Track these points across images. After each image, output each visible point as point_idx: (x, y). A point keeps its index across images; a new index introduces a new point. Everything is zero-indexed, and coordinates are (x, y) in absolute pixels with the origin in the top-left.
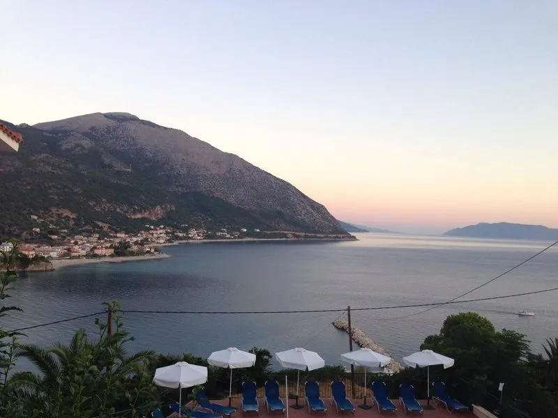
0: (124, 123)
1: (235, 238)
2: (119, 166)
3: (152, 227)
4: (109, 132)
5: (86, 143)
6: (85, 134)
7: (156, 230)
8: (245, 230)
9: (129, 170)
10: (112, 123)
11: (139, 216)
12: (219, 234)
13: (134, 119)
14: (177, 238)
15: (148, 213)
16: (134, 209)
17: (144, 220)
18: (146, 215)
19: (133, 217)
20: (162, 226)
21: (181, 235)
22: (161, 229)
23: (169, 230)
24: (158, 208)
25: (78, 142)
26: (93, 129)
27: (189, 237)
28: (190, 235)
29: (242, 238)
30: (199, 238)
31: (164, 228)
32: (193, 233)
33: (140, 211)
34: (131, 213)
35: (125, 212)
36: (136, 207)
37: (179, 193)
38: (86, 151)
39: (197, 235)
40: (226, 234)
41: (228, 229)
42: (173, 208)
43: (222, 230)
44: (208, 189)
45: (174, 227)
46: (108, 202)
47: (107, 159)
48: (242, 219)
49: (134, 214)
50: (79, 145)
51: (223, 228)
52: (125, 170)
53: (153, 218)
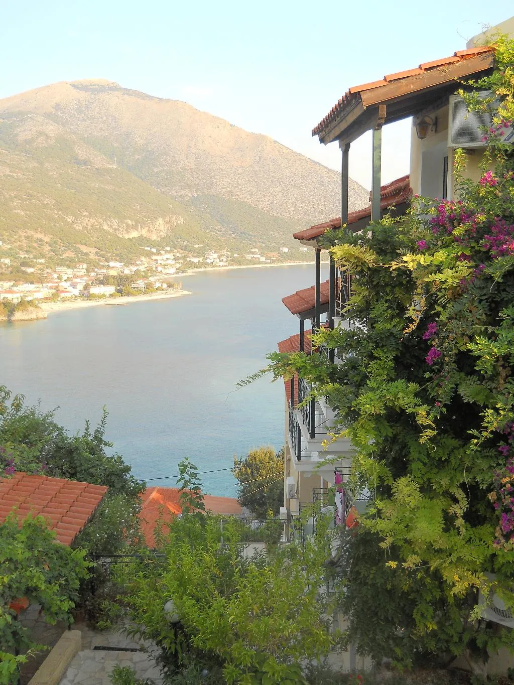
0: (101, 95)
1: (274, 262)
2: (99, 160)
3: (154, 250)
4: (80, 111)
5: (52, 129)
6: (48, 116)
7: (161, 254)
8: (286, 250)
9: (115, 167)
10: (84, 96)
11: (134, 234)
12: (249, 257)
13: (114, 88)
14: (191, 265)
15: (146, 229)
16: (128, 225)
17: (141, 240)
18: (144, 232)
19: (126, 237)
20: (168, 249)
21: (196, 260)
22: (166, 252)
23: (178, 255)
24: (160, 221)
25: (40, 128)
26: (57, 107)
27: (207, 264)
28: (208, 261)
29: (281, 262)
30: (221, 264)
31: (171, 252)
32: (213, 257)
33: (135, 227)
34: (123, 231)
35: (115, 230)
36: (130, 222)
37: (187, 198)
38: (52, 142)
39: (218, 260)
40: (259, 256)
41: (261, 248)
42: (181, 221)
43: (253, 250)
44: (229, 189)
45: (185, 248)
46: (90, 216)
47: (82, 152)
48: (281, 233)
49: (128, 232)
50: (40, 133)
51: (255, 247)
52: (108, 166)
53: (154, 237)
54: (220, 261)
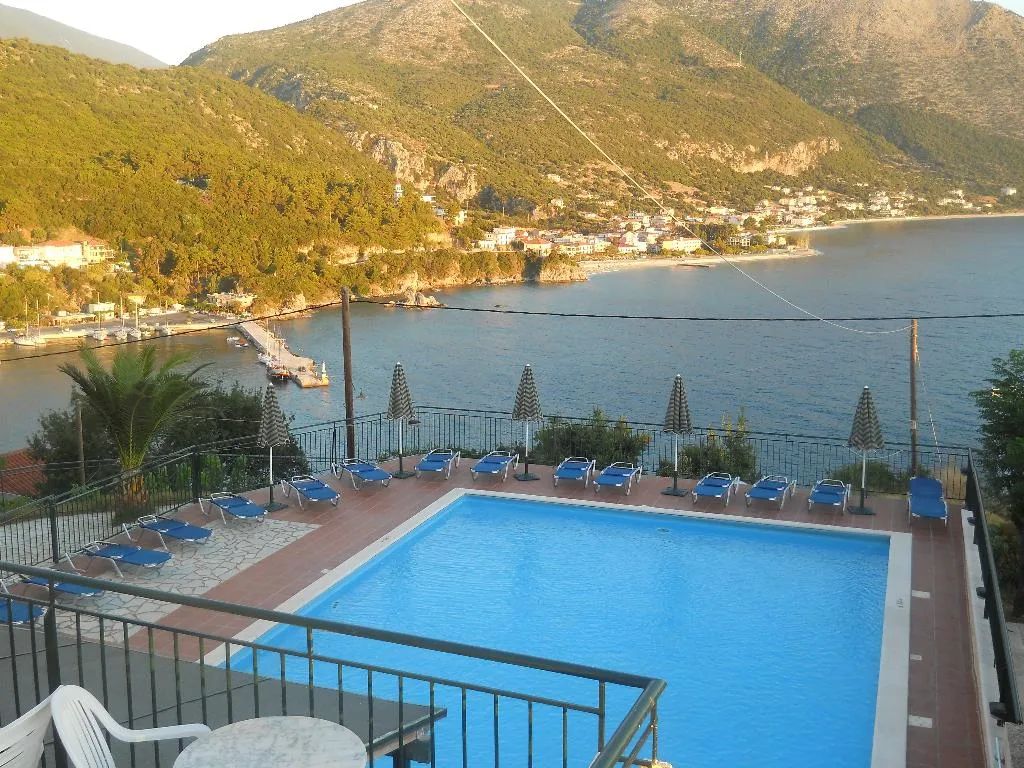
1: (985, 210)
2: (717, 56)
3: (787, 191)
5: (650, 13)
7: (795, 197)
8: (1012, 192)
9: (739, 65)
11: (758, 167)
12: (946, 201)
14: (842, 213)
15: (777, 159)
16: (747, 152)
17: (768, 176)
18: (773, 163)
19: (746, 170)
20: (810, 188)
21: (852, 207)
22: (806, 194)
23: (824, 198)
24: (801, 146)
27: (870, 213)
28: (874, 208)
29: (1001, 211)
30: (894, 212)
31: (813, 193)
32: (881, 200)
33: (760, 156)
34: (740, 162)
35: (728, 160)
36: (752, 149)
37: (852, 111)
38: (648, 32)
39: (889, 207)
40: (963, 202)
41: (967, 189)
42: (836, 146)
43: (954, 192)
44: (920, 95)
45: (838, 188)
46: (693, 139)
47: (691, 44)
48: (1005, 165)
49: (748, 162)
50: (633, 20)
51: (957, 188)
52: (729, 65)
53: (790, 171)
54: (893, 208)
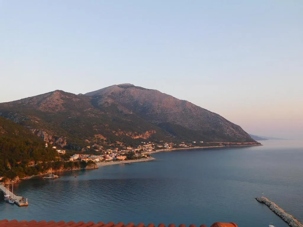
0: (128, 89)
1: (190, 147)
2: (126, 111)
3: (145, 143)
4: (120, 94)
5: (110, 101)
6: (109, 96)
7: (147, 144)
8: (195, 142)
9: (131, 113)
10: (122, 89)
11: (137, 137)
12: (181, 145)
13: (132, 86)
14: (158, 148)
15: (142, 135)
17: (140, 140)
18: (141, 136)
19: (135, 138)
20: (150, 142)
21: (160, 146)
22: (149, 144)
23: (153, 144)
24: (147, 132)
25: (106, 101)
26: (112, 93)
28: (165, 147)
29: (193, 147)
30: (170, 148)
32: (166, 145)
33: (138, 135)
34: (133, 136)
35: (131, 135)
36: (136, 133)
37: (157, 124)
38: (110, 105)
39: (168, 146)
40: (184, 145)
41: (185, 142)
42: (155, 132)
44: (173, 120)
45: (156, 142)
46: (121, 131)
47: (120, 108)
49: (135, 136)
50: (106, 102)
51: (183, 142)
52: (129, 113)
53: (145, 138)
